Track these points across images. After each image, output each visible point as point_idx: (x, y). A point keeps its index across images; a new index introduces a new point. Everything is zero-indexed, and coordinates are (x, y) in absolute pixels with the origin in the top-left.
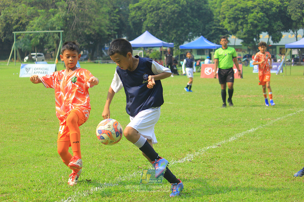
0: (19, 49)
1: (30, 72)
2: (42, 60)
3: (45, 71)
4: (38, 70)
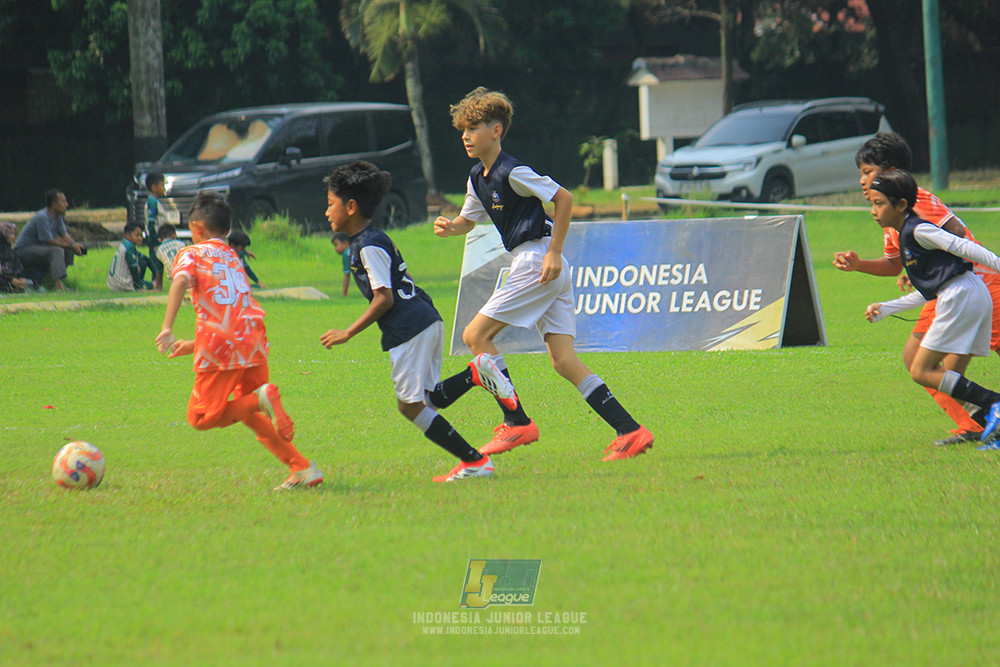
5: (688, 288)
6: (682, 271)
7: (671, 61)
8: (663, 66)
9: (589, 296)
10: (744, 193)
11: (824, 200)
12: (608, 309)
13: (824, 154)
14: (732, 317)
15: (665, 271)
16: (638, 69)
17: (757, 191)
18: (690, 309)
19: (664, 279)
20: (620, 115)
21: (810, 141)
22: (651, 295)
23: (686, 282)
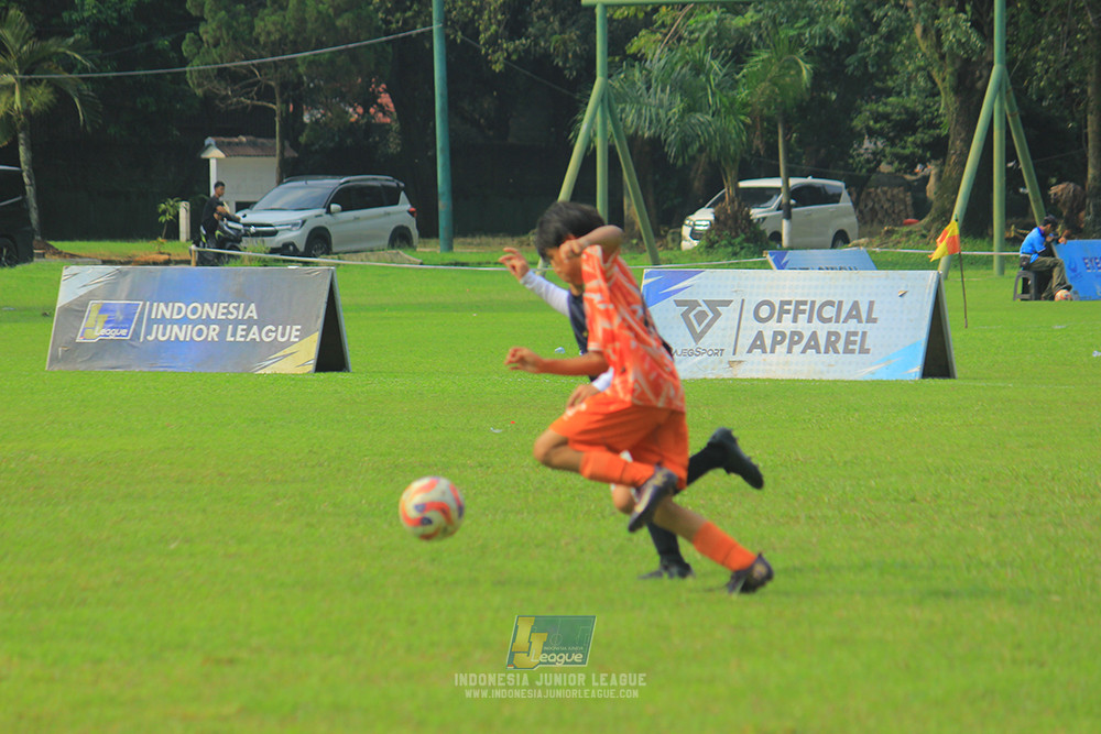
0: (633, 140)
1: (720, 334)
2: (831, 233)
3: (842, 329)
4: (787, 318)
5: (242, 322)
6: (237, 309)
7: (236, 140)
8: (229, 144)
9: (161, 326)
10: (291, 248)
11: (354, 256)
12: (177, 337)
13: (357, 219)
14: (276, 347)
15: (224, 308)
16: (209, 145)
17: (301, 248)
18: (242, 339)
19: (223, 314)
20: (193, 182)
21: (344, 209)
22: (212, 327)
23: (240, 317)
